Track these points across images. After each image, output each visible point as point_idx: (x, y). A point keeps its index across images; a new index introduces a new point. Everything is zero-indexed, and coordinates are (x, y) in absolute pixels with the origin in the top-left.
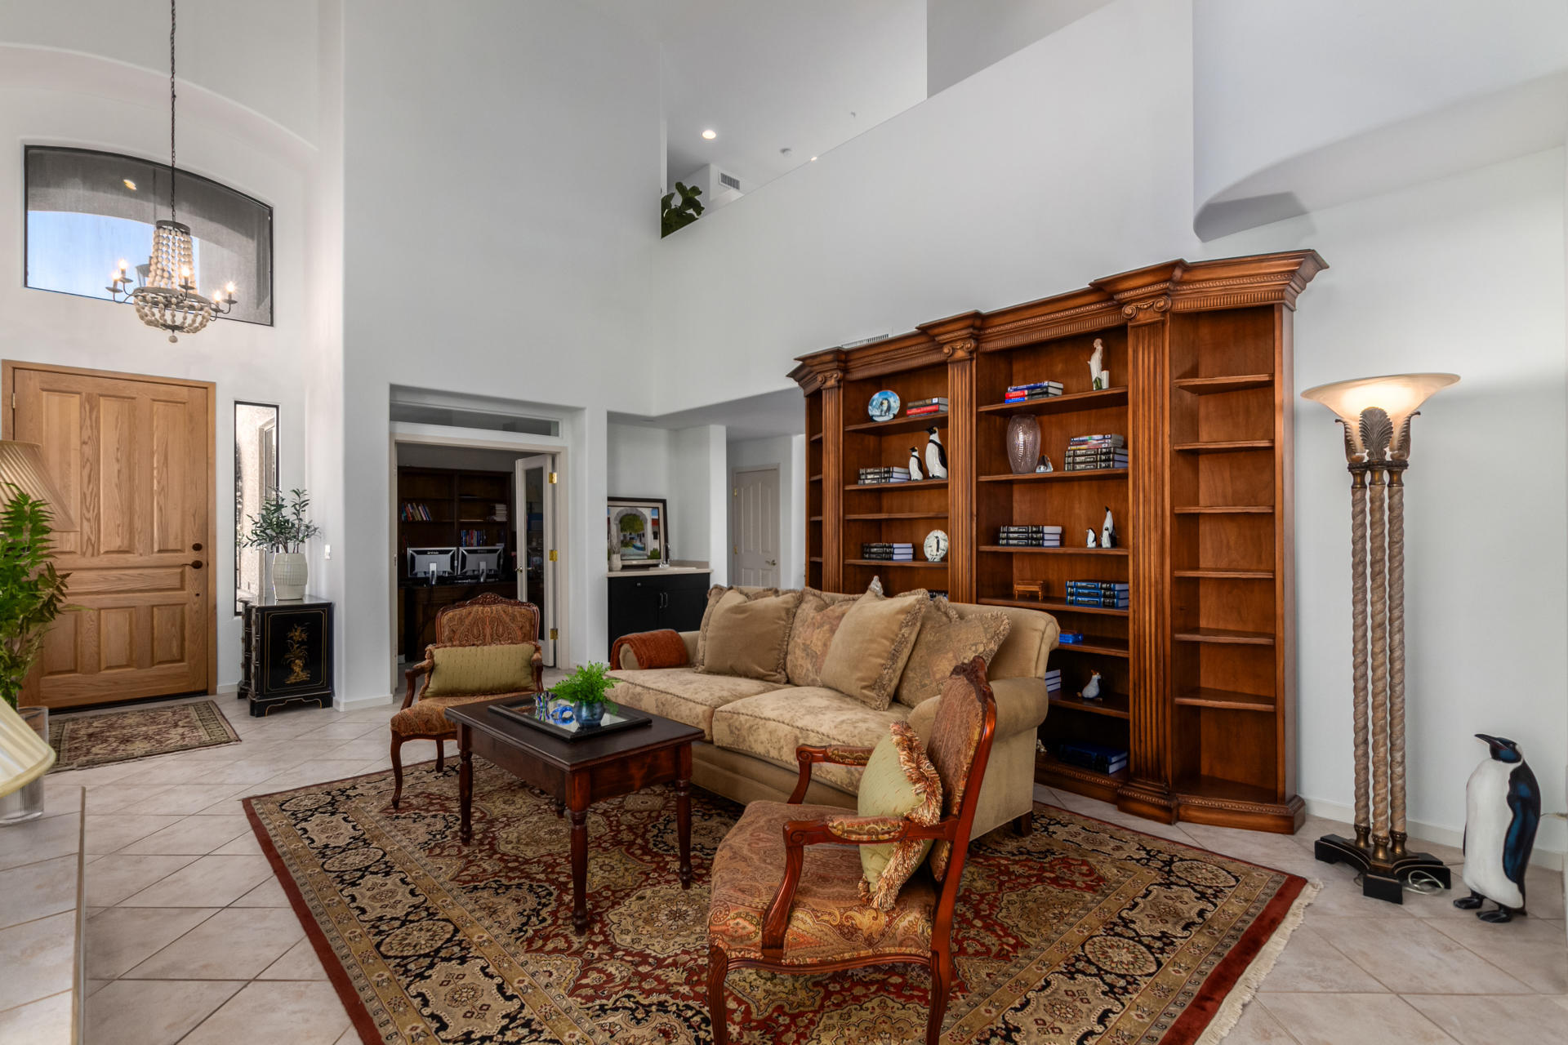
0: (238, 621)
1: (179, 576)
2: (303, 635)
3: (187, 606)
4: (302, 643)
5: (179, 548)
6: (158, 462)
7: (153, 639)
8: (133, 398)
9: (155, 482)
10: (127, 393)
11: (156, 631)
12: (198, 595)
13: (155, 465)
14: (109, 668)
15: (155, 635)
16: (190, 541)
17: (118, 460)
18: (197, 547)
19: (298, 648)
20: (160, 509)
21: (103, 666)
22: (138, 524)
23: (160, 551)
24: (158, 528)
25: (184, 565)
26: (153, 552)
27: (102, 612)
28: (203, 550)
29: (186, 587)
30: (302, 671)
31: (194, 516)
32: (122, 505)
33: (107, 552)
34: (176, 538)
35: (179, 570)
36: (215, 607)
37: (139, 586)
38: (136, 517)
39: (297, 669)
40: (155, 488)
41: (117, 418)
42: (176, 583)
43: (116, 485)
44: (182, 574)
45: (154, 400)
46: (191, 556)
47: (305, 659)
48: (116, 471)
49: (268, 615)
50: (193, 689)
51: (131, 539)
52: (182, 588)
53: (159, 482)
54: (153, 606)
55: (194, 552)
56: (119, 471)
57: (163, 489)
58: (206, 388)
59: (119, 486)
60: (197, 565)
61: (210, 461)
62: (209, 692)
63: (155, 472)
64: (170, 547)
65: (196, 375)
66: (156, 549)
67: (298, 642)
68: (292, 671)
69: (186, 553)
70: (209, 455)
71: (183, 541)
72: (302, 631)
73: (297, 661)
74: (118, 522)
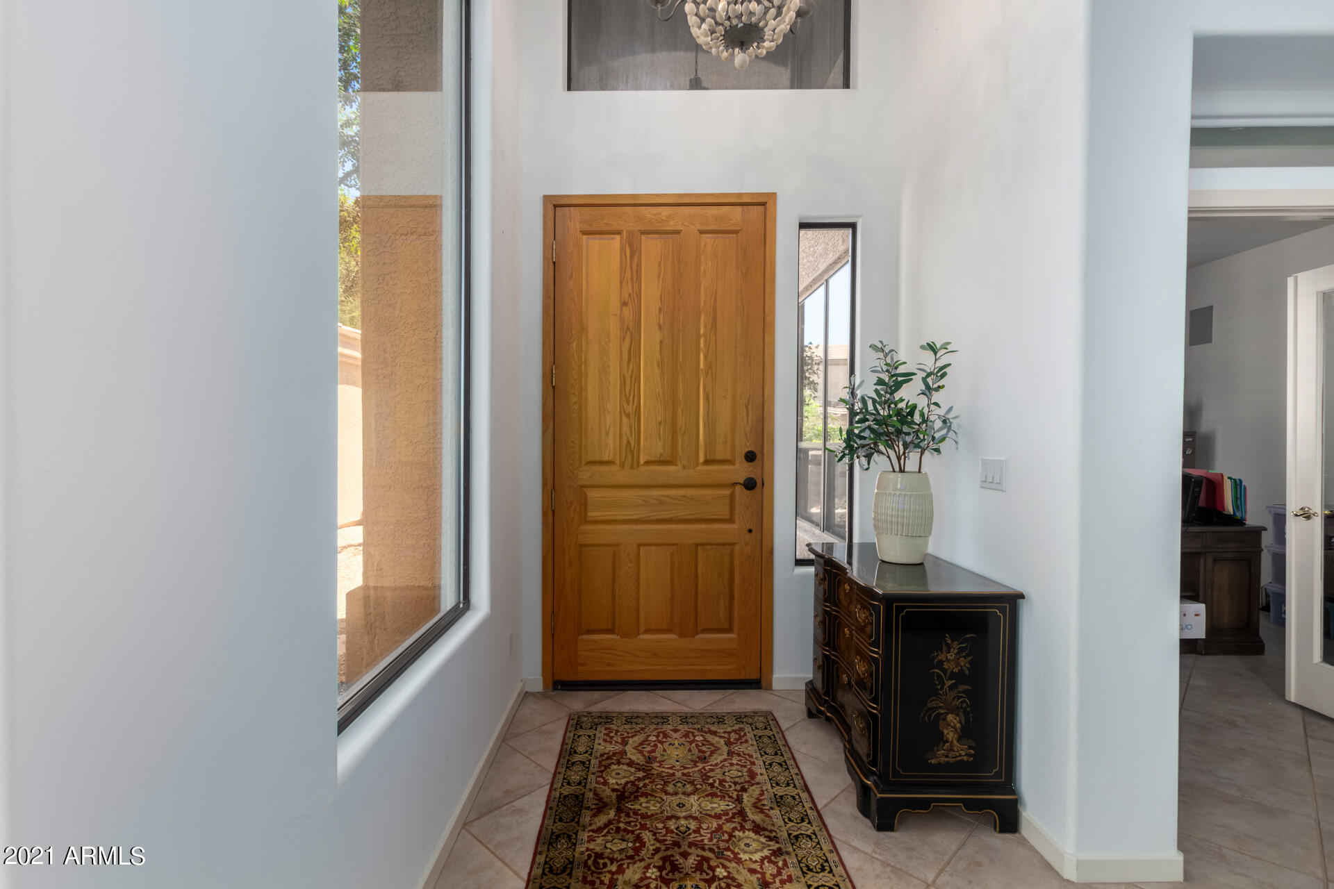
0: (803, 577)
1: (727, 502)
2: (962, 662)
3: (737, 548)
4: (959, 677)
5: (728, 457)
6: (705, 327)
7: (696, 595)
8: (678, 232)
9: (702, 356)
10: (671, 226)
11: (700, 584)
12: (750, 531)
13: (702, 332)
14: (648, 631)
15: (699, 590)
16: (742, 450)
17: (660, 327)
18: (750, 457)
19: (951, 688)
20: (707, 398)
21: (642, 629)
22: (681, 421)
23: (707, 462)
24: (705, 427)
25: (734, 484)
26: (697, 464)
27: (642, 548)
28: (758, 462)
29: (737, 517)
30: (958, 740)
31: (747, 407)
32: (664, 393)
33: (647, 463)
34: (725, 442)
35: (727, 492)
36: (771, 553)
37: (681, 513)
38: (679, 411)
39: (950, 735)
40: (702, 366)
41: (660, 263)
42: (724, 511)
43: (658, 365)
44: (732, 496)
45: (701, 232)
46: (742, 471)
47: (966, 714)
48: (658, 341)
49: (900, 609)
50: (742, 676)
51: (674, 445)
52: (731, 520)
53: (706, 358)
54: (697, 545)
55: (747, 464)
56: (661, 342)
57: (710, 368)
58: (764, 204)
59: (661, 364)
60: (750, 485)
61: (768, 319)
62: (763, 684)
63: (702, 341)
64: (718, 457)
65: (751, 185)
66: (702, 459)
67: (953, 676)
68: (941, 738)
69: (737, 466)
70: (767, 311)
71: (733, 447)
72: (961, 650)
73: (950, 717)
74: (659, 418)
